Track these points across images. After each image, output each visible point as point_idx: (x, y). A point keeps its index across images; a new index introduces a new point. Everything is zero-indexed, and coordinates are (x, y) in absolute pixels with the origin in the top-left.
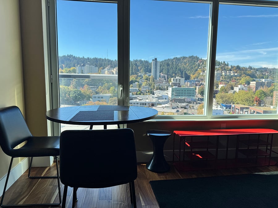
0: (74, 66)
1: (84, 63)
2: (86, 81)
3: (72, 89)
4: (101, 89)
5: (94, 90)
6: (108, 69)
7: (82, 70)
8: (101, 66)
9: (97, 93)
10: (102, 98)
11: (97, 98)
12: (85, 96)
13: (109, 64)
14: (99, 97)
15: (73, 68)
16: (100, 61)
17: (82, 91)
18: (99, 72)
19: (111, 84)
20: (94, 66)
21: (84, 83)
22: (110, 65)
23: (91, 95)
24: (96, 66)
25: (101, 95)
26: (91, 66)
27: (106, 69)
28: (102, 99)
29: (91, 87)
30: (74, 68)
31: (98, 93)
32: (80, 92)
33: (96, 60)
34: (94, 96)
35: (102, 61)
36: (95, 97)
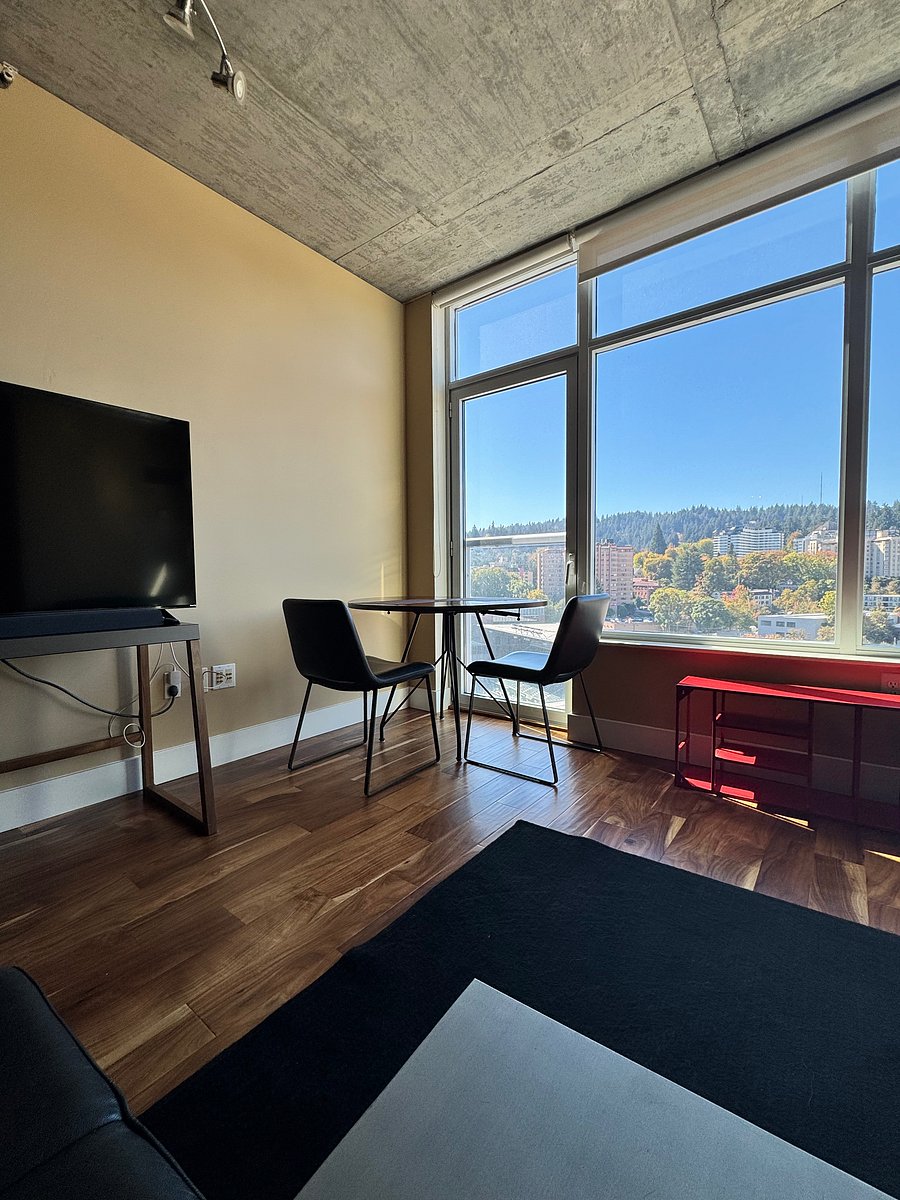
0: (710, 535)
1: (740, 524)
2: (742, 576)
3: (697, 599)
4: (788, 599)
5: (765, 600)
6: (819, 536)
7: (732, 545)
8: (795, 526)
9: (774, 610)
10: (791, 625)
11: (774, 623)
12: (735, 619)
13: (824, 521)
14: (780, 624)
15: (704, 541)
16: (792, 512)
17: (727, 604)
18: (788, 546)
19: (828, 582)
20: (771, 530)
21: (733, 581)
22: (827, 523)
23: (754, 615)
24: (778, 528)
25: (789, 615)
26: (759, 531)
27: (813, 536)
28: (790, 630)
29: (756, 594)
30: (709, 539)
31: (779, 610)
32: (721, 606)
33: (780, 512)
34: (761, 618)
35: (800, 514)
36: (769, 623)
